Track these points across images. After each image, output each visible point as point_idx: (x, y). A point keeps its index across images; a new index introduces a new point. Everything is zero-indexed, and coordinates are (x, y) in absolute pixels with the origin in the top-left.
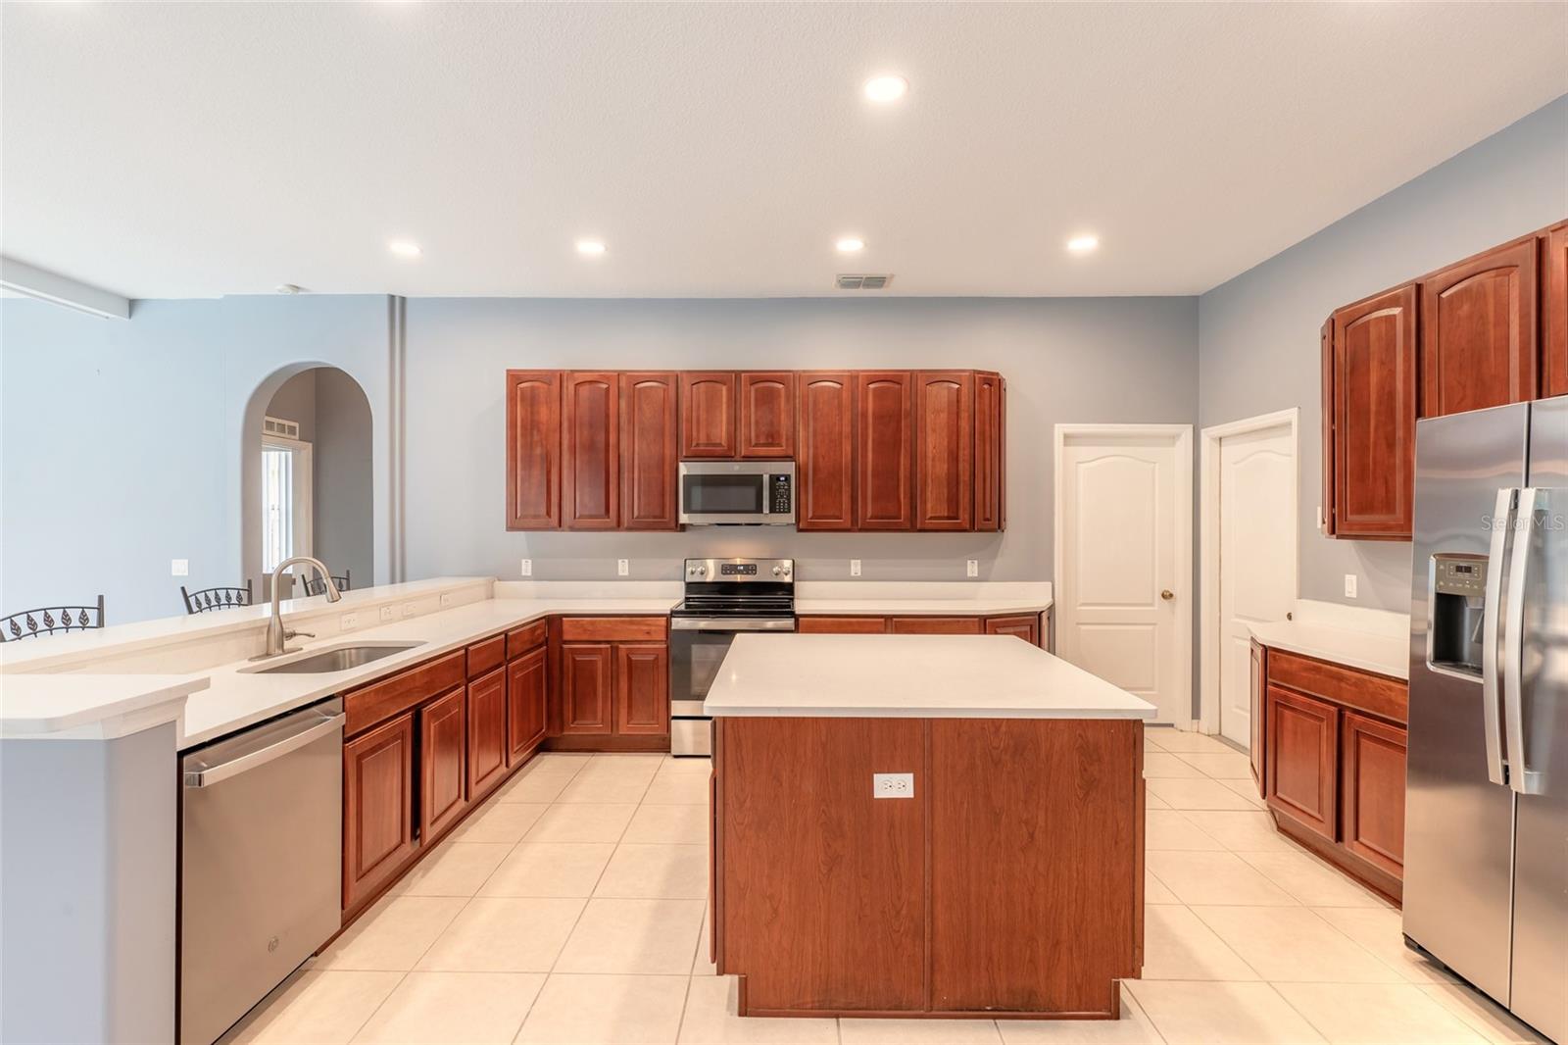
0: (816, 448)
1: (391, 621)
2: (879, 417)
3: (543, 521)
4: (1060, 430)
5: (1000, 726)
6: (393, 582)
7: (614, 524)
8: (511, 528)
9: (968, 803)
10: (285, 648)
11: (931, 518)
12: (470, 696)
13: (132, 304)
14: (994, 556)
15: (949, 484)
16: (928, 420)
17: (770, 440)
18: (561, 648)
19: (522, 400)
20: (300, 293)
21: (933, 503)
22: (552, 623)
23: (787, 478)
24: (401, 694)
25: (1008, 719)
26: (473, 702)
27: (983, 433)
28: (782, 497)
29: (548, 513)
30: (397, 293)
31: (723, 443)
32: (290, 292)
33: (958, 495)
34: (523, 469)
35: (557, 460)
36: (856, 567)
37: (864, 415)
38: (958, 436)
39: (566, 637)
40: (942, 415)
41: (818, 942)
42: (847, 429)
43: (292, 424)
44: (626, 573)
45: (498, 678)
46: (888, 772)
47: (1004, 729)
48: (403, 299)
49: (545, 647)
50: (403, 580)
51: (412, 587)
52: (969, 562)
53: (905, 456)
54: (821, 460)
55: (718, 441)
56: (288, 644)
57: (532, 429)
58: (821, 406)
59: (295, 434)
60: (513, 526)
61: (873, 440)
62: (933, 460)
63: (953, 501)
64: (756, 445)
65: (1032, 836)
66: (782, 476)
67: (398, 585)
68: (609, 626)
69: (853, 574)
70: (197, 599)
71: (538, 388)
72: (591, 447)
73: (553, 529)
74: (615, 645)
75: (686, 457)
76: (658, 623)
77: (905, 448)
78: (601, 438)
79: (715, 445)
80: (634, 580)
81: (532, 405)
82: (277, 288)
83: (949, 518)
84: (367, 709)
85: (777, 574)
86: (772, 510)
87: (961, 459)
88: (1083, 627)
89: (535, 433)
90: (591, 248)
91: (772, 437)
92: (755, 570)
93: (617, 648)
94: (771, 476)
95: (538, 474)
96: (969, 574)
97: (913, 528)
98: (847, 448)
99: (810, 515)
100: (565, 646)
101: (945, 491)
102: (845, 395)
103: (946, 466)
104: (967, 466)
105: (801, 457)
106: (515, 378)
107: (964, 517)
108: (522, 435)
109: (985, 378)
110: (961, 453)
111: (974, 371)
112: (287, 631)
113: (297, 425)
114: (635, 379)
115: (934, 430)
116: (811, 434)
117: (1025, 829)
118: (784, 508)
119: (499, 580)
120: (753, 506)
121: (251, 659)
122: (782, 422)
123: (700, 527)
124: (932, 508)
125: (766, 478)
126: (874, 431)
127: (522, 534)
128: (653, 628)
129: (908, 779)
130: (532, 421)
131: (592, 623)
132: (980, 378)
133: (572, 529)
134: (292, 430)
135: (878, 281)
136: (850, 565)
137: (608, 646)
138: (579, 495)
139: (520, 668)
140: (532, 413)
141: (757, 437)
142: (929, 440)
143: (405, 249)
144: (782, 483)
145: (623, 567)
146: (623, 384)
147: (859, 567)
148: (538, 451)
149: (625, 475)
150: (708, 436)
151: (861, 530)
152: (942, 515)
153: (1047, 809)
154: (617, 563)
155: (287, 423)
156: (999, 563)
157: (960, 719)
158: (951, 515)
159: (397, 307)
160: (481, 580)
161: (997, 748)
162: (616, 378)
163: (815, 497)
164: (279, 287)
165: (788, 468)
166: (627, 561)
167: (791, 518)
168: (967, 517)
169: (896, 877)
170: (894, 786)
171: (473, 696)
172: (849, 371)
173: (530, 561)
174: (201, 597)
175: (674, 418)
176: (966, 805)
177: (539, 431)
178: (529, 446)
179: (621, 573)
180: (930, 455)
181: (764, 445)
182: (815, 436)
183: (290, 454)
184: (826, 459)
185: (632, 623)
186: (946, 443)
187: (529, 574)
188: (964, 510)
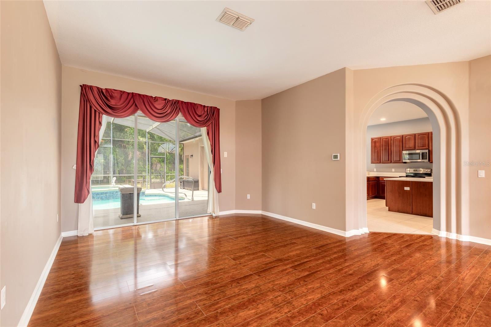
3: (377, 162)
7: (390, 162)
8: (372, 163)
19: (374, 142)
22: (378, 178)
23: (426, 153)
28: (425, 156)
29: (378, 161)
31: (412, 147)
34: (374, 153)
35: (380, 152)
39: (380, 180)
46: (406, 187)
49: (376, 181)
64: (420, 147)
71: (376, 140)
72: (386, 150)
73: (379, 163)
75: (404, 150)
78: (387, 148)
80: (396, 172)
85: (427, 172)
86: (422, 159)
90: (383, 119)
91: (423, 145)
92: (421, 171)
95: (376, 154)
100: (380, 182)
105: (431, 149)
106: (372, 139)
108: (374, 148)
114: (394, 137)
118: (425, 158)
119: (370, 172)
120: (419, 159)
122: (426, 142)
123: (408, 162)
125: (421, 153)
127: (374, 164)
133: (382, 163)
138: (384, 157)
139: (371, 183)
140: (375, 145)
141: (420, 145)
146: (392, 138)
148: (376, 150)
149: (392, 154)
150: (409, 146)
154: (392, 169)
162: (390, 137)
165: (426, 151)
166: (394, 169)
167: (427, 160)
173: (376, 168)
175: (402, 143)
177: (376, 147)
178: (374, 150)
179: (393, 171)
181: (422, 147)
187: (376, 171)
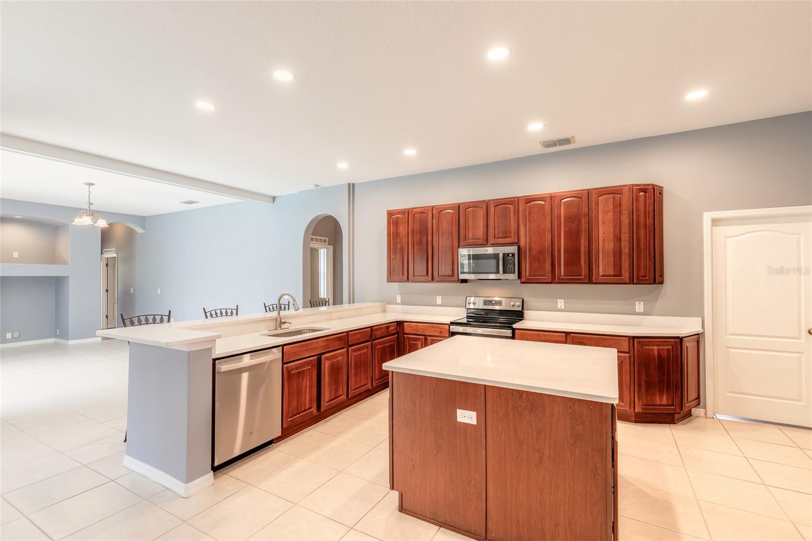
0: (530, 237)
1: (332, 319)
2: (568, 219)
3: (401, 278)
4: (707, 217)
5: (522, 394)
6: (350, 303)
7: (431, 279)
9: (505, 433)
10: (282, 327)
11: (603, 276)
12: (350, 353)
13: (274, 198)
14: (656, 300)
15: (614, 255)
16: (600, 218)
17: (505, 235)
18: (404, 336)
19: (393, 223)
20: (319, 187)
21: (603, 266)
22: (400, 323)
23: (513, 255)
24: (311, 349)
25: (527, 392)
26: (351, 357)
27: (638, 223)
28: (510, 265)
29: (403, 274)
30: (351, 182)
31: (481, 238)
32: (315, 188)
33: (620, 262)
34: (393, 254)
35: (407, 251)
36: (561, 303)
37: (559, 218)
38: (620, 226)
39: (406, 332)
40: (609, 214)
41: (432, 486)
42: (548, 226)
43: (325, 238)
44: (440, 303)
45: (367, 347)
46: (464, 409)
47: (524, 396)
48: (354, 184)
49: (396, 335)
50: (353, 302)
51: (357, 305)
52: (637, 303)
53: (584, 240)
54: (533, 245)
55: (479, 237)
56: (283, 326)
57: (396, 237)
58: (533, 214)
59: (326, 242)
60: (390, 279)
61: (564, 231)
62: (604, 240)
63: (618, 266)
64: (498, 238)
65: (541, 459)
66: (510, 253)
67: (351, 304)
68: (423, 327)
69: (559, 308)
70: (269, 308)
71: (399, 217)
72: (420, 243)
73: (405, 282)
74: (426, 337)
75: (463, 246)
76: (445, 328)
77: (585, 235)
78: (424, 239)
79: (477, 239)
80: (444, 306)
81: (397, 226)
82: (311, 187)
83: (614, 276)
84: (294, 353)
85: (513, 306)
86: (504, 272)
87: (623, 239)
88: (732, 350)
89: (398, 238)
90: (410, 152)
91: (506, 233)
92: (501, 303)
93: (427, 338)
94: (504, 254)
95: (398, 256)
96: (637, 310)
97: (590, 282)
98: (548, 237)
99: (528, 274)
100: (405, 336)
101: (612, 259)
102: (548, 208)
103: (612, 245)
104: (627, 243)
105: (522, 243)
106: (390, 214)
107: (626, 275)
108: (393, 239)
109: (640, 189)
110: (623, 236)
111: (632, 185)
112: (283, 321)
113: (327, 239)
114: (440, 209)
115: (603, 223)
116: (527, 231)
117: (537, 455)
118: (511, 271)
119: (388, 304)
120: (494, 269)
121: (269, 331)
122: (512, 225)
123: (472, 281)
124: (603, 270)
125: (501, 256)
126: (565, 227)
127: (395, 284)
128: (442, 330)
129: (473, 414)
130: (397, 232)
131: (416, 326)
132: (636, 189)
133: (413, 281)
134: (325, 241)
135: (567, 141)
136: (557, 302)
137: (423, 337)
138: (416, 266)
139: (379, 344)
140: (397, 229)
141: (498, 233)
142: (600, 229)
143: (343, 166)
144: (510, 258)
145: (439, 300)
146: (434, 212)
147: (563, 304)
148: (399, 246)
149: (436, 256)
150: (473, 235)
151: (557, 283)
152: (610, 274)
153: (550, 445)
154: (436, 298)
155: (323, 238)
156: (659, 304)
157: (500, 387)
158: (616, 274)
159: (351, 187)
160: (379, 304)
161: (521, 406)
162: (431, 210)
163: (530, 264)
164: (312, 186)
165: (513, 249)
166: (440, 297)
167: (515, 276)
168: (627, 274)
169: (468, 464)
170: (467, 417)
171: (351, 354)
172: (549, 194)
173: (400, 296)
174: (271, 307)
175: (457, 227)
176: (504, 435)
177: (399, 237)
178: (396, 244)
179: (438, 303)
180: (601, 238)
181: (502, 238)
182: (530, 231)
183: (325, 250)
184: (536, 243)
185: (433, 327)
186: (612, 231)
187: (400, 302)
188: (626, 270)
